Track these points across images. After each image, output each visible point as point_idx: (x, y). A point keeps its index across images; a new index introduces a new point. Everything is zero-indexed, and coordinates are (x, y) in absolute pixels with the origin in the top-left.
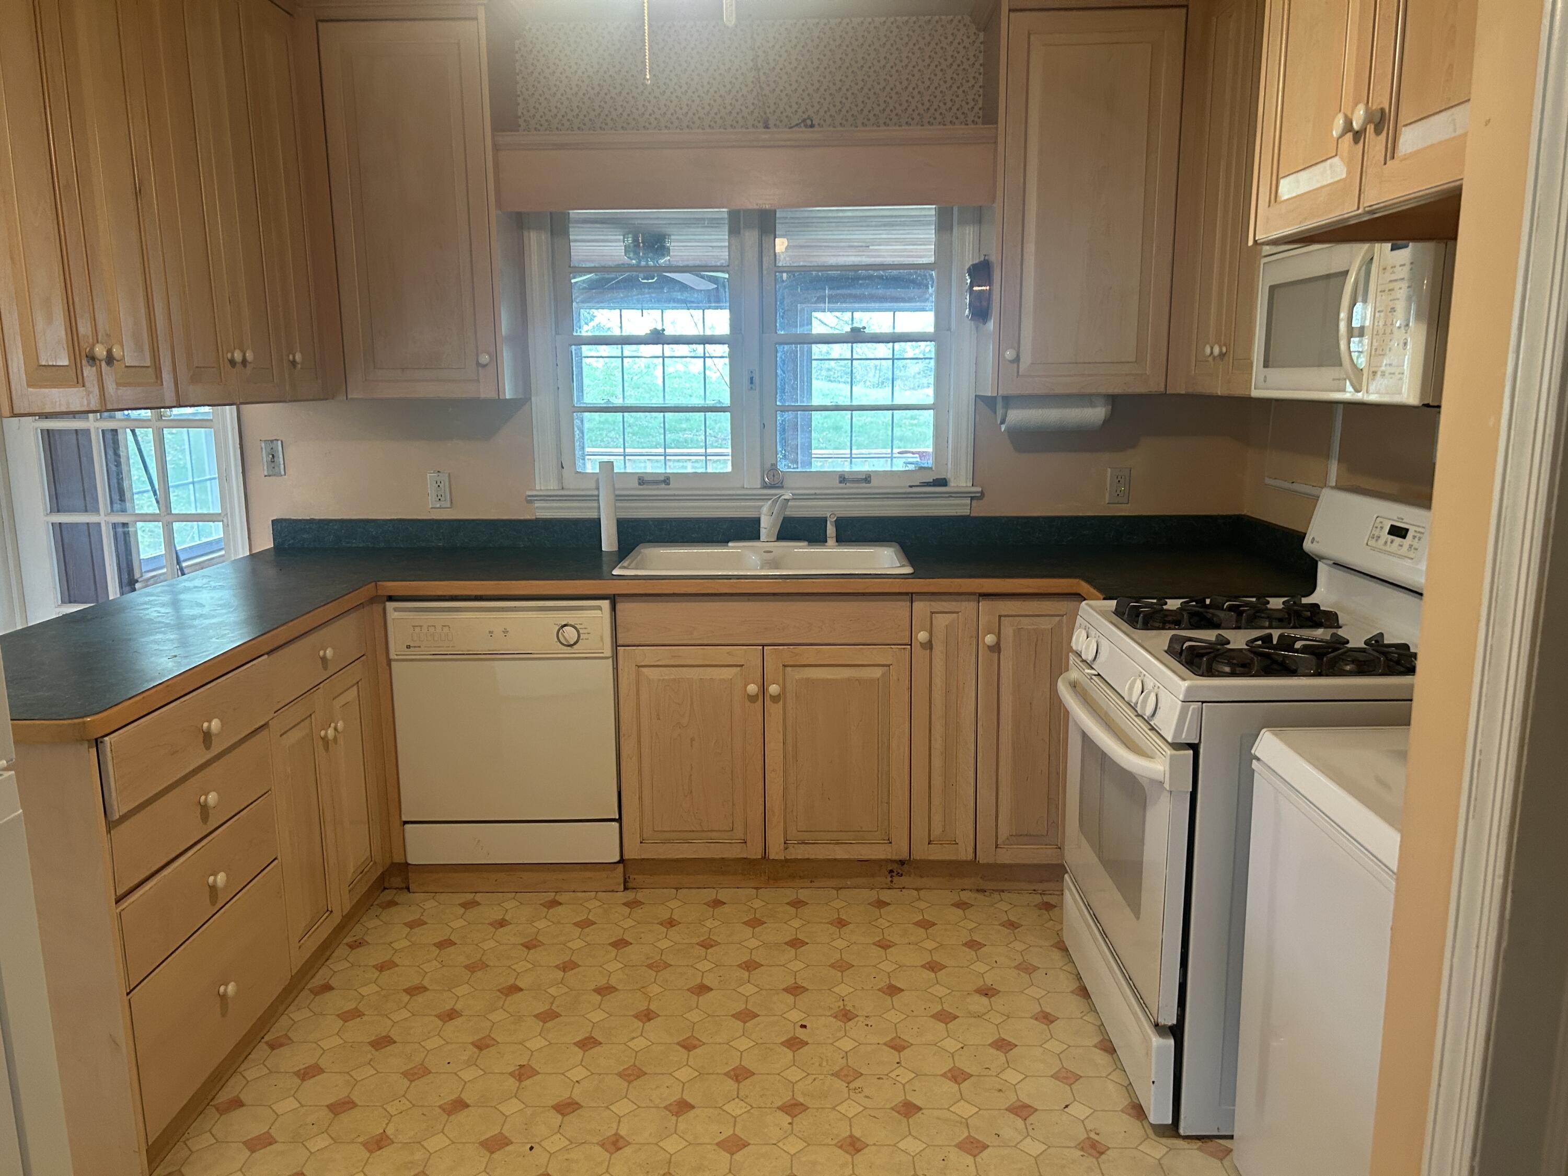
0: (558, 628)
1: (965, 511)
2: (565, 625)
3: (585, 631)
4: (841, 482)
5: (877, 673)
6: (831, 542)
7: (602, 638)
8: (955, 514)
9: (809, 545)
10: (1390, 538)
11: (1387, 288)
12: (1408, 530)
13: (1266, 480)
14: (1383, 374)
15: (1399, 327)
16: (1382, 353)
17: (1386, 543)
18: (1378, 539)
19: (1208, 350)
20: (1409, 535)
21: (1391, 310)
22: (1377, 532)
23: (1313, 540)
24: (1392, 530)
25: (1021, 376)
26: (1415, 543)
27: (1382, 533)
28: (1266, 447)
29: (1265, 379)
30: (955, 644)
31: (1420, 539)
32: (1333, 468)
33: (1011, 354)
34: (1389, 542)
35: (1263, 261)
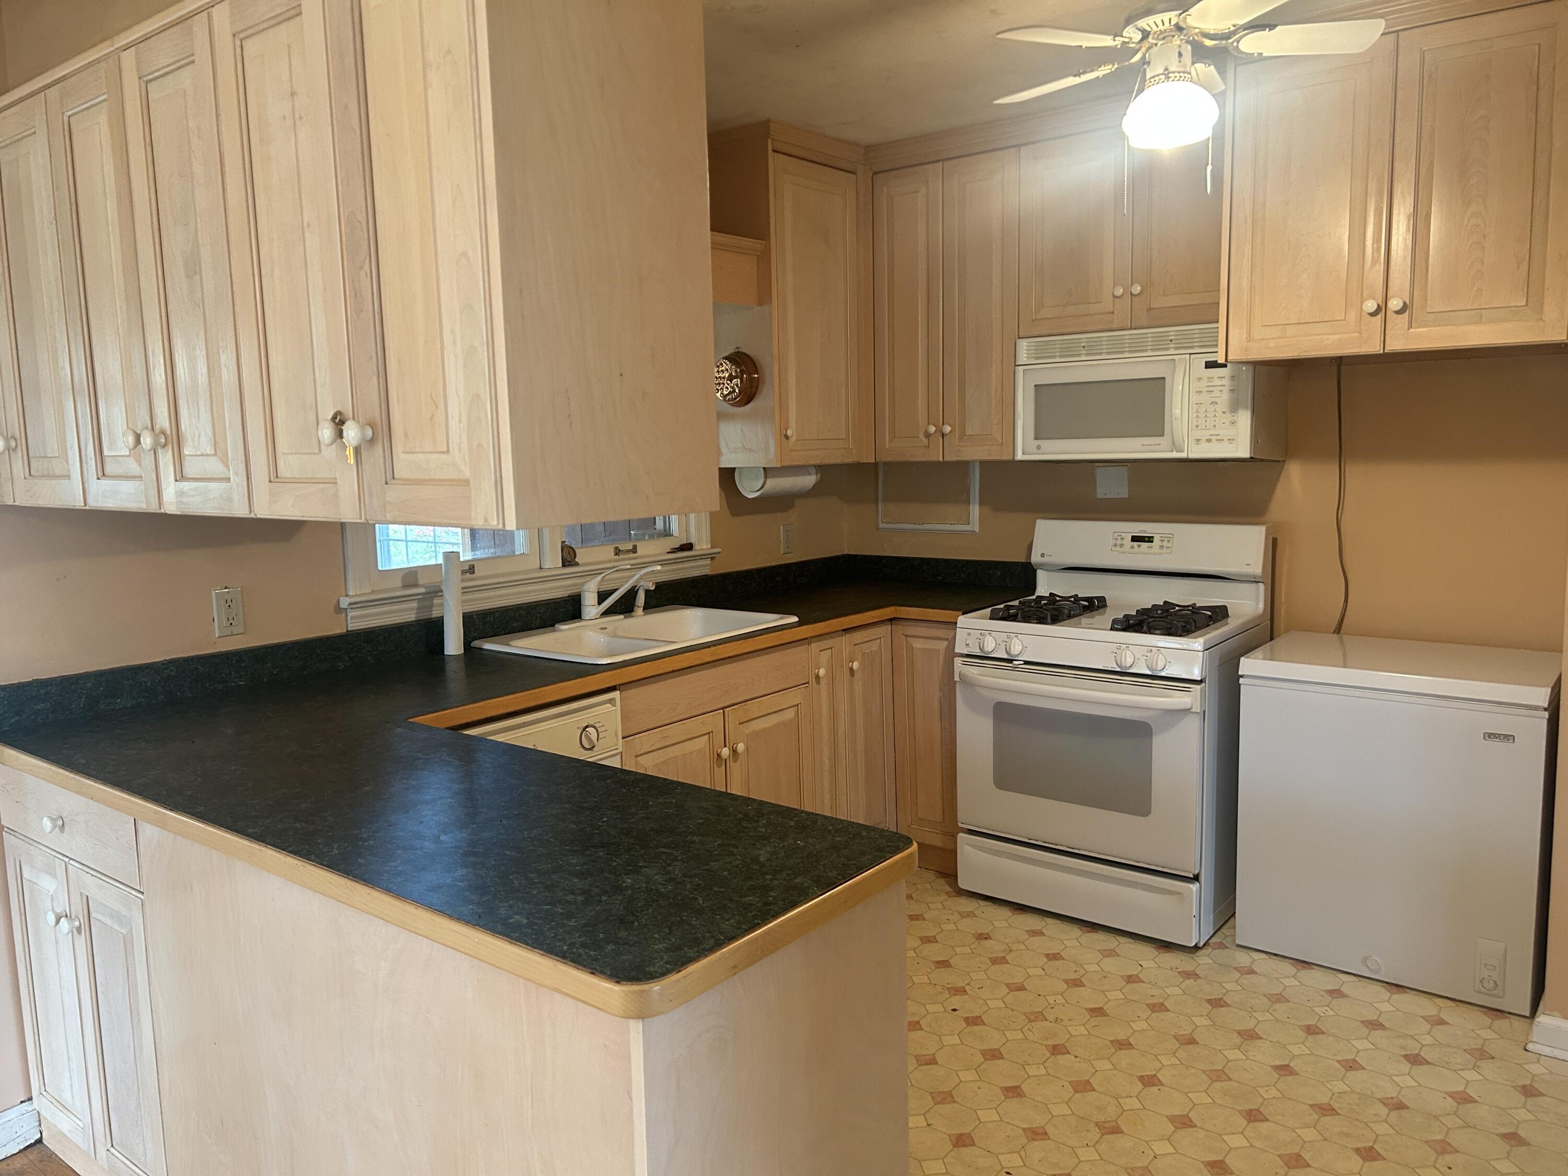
0: (580, 731)
1: (706, 571)
2: (587, 727)
3: (603, 729)
4: (616, 554)
5: (791, 714)
6: (639, 611)
7: (616, 732)
8: (700, 574)
9: (625, 617)
10: (1136, 544)
11: (1205, 390)
12: (1153, 537)
13: (881, 525)
14: (1209, 441)
15: (1224, 413)
16: (1206, 428)
17: (1132, 547)
18: (1122, 545)
19: (932, 429)
20: (1155, 540)
21: (1212, 403)
22: (1119, 542)
23: (1043, 555)
24: (1135, 539)
25: (791, 450)
26: (1165, 544)
27: (1124, 542)
28: (877, 502)
29: (1039, 447)
30: (832, 675)
31: (1169, 541)
32: (975, 510)
33: (789, 433)
34: (1136, 547)
35: (1020, 367)
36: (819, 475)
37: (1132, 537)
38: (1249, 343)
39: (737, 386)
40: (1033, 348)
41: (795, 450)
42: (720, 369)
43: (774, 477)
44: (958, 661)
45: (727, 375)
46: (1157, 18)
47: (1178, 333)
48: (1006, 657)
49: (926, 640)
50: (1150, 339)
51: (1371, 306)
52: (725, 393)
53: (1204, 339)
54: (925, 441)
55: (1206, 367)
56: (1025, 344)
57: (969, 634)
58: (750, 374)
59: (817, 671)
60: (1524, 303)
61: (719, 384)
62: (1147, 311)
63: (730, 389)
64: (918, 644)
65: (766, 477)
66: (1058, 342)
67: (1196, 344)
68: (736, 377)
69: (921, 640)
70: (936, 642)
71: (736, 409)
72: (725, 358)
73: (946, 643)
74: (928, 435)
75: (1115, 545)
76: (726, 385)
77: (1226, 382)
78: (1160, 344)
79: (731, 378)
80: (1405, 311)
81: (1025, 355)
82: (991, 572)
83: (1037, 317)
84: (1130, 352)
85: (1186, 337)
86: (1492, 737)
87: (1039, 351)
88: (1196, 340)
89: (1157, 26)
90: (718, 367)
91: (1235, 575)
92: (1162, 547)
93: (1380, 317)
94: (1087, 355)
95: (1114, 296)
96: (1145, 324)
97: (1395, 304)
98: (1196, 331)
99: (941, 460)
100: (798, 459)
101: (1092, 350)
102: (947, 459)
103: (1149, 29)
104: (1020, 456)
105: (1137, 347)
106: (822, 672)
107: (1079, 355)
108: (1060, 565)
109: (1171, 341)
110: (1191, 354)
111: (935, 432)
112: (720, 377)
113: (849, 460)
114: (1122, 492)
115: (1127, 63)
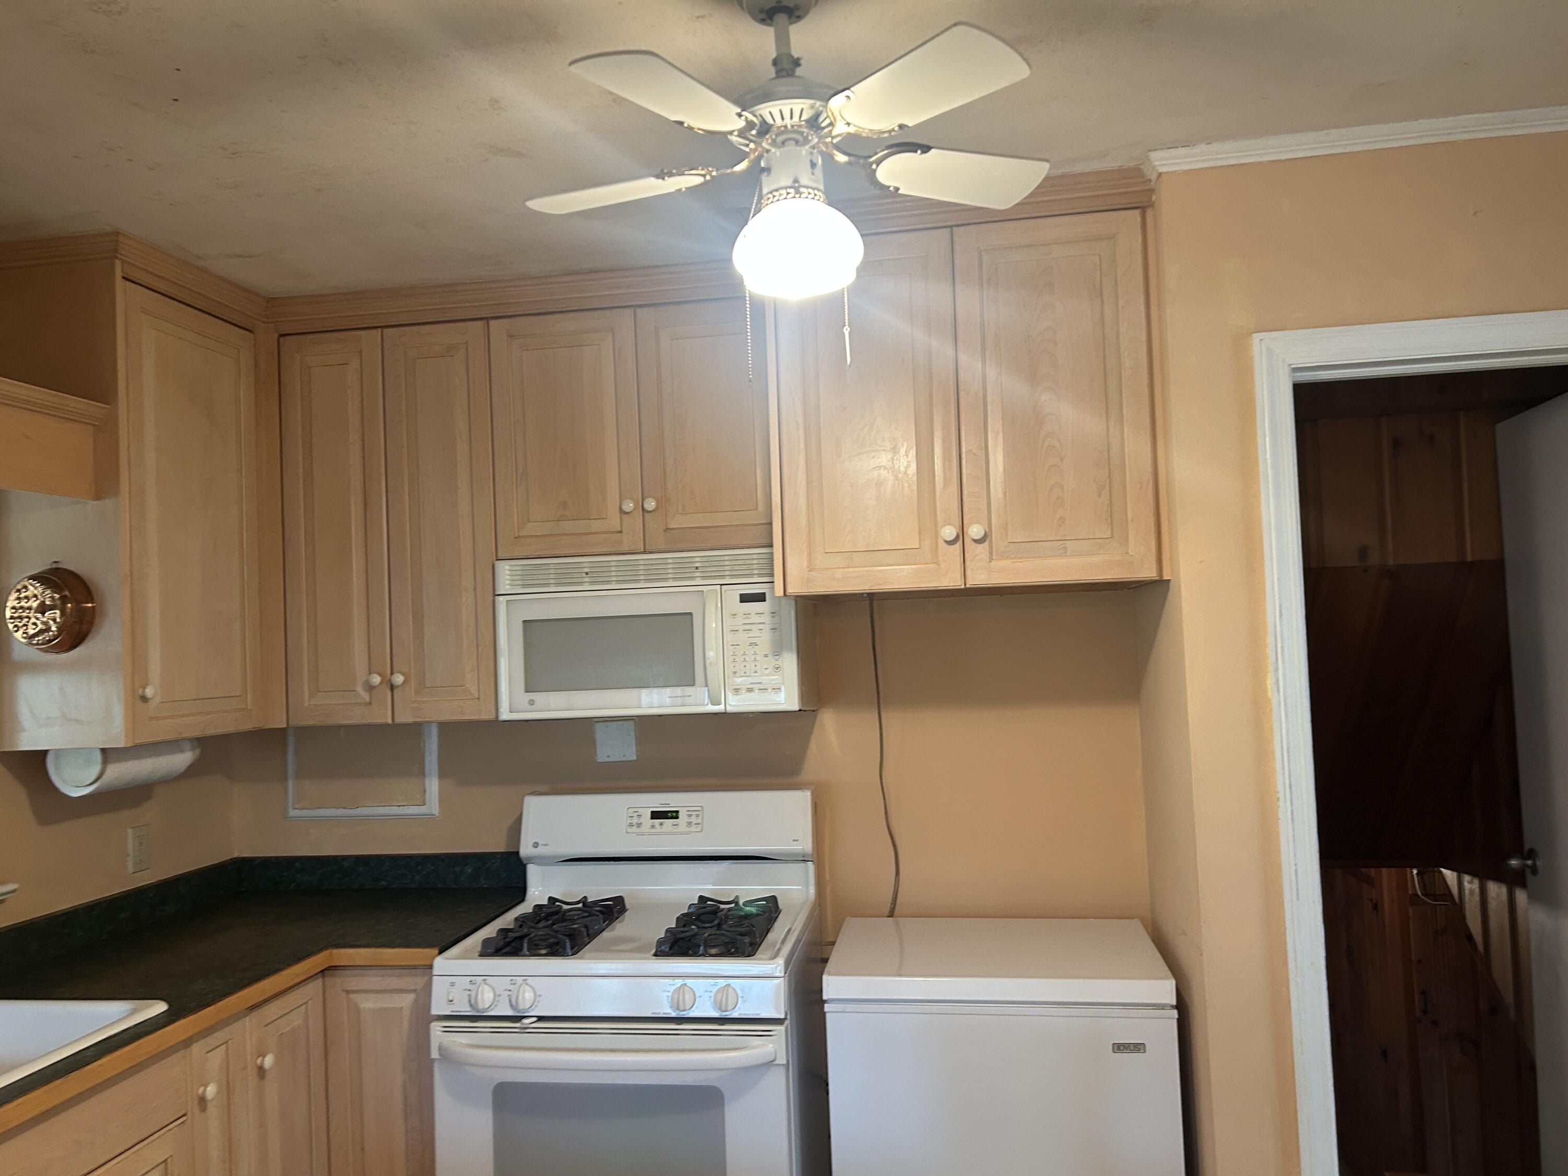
10: (657, 821)
11: (741, 628)
12: (677, 812)
13: (293, 813)
14: (750, 690)
15: (766, 656)
16: (745, 675)
17: (653, 827)
18: (639, 825)
19: (376, 679)
20: (680, 814)
21: (751, 644)
22: (635, 821)
23: (536, 845)
24: (655, 815)
25: (151, 719)
26: (694, 820)
27: (642, 820)
28: (284, 779)
29: (532, 702)
30: (227, 1090)
31: (698, 816)
32: (433, 785)
33: (149, 692)
34: (657, 826)
35: (501, 598)
36: (198, 752)
37: (652, 812)
38: (813, 573)
39: (54, 620)
40: (520, 573)
41: (157, 718)
42: (23, 595)
43: (119, 760)
44: (436, 1028)
45: (35, 605)
46: (786, 106)
47: (704, 559)
48: (510, 1013)
49: (380, 995)
50: (670, 566)
51: (949, 532)
52: (31, 632)
53: (737, 567)
54: (366, 696)
55: (742, 601)
56: (507, 567)
57: (453, 984)
58: (77, 602)
59: (202, 1089)
60: (1108, 535)
61: (21, 618)
62: (665, 531)
63: (40, 626)
64: (367, 1003)
65: (105, 762)
66: (552, 566)
67: (727, 573)
68: (52, 608)
69: (372, 996)
70: (396, 996)
71: (52, 657)
72: (33, 578)
73: (412, 997)
74: (370, 688)
75: (631, 825)
76: (33, 620)
77: (766, 619)
78: (684, 572)
79: (42, 609)
80: (985, 541)
81: (508, 582)
82: (458, 869)
83: (520, 534)
84: (674, 579)
85: (714, 564)
86: (1122, 1048)
87: (527, 578)
88: (727, 568)
89: (783, 119)
90: (19, 591)
91: (780, 854)
92: (690, 823)
93: (958, 545)
94: (592, 583)
95: (622, 511)
96: (663, 547)
97: (975, 531)
98: (726, 558)
99: (390, 721)
100: (164, 730)
101: (598, 577)
102: (400, 719)
103: (770, 121)
104: (505, 715)
105: (655, 575)
106: (211, 1091)
107: (581, 583)
108: (561, 857)
109: (697, 568)
110: (722, 585)
111: (381, 683)
112: (21, 608)
113: (247, 726)
114: (629, 752)
115: (729, 171)
